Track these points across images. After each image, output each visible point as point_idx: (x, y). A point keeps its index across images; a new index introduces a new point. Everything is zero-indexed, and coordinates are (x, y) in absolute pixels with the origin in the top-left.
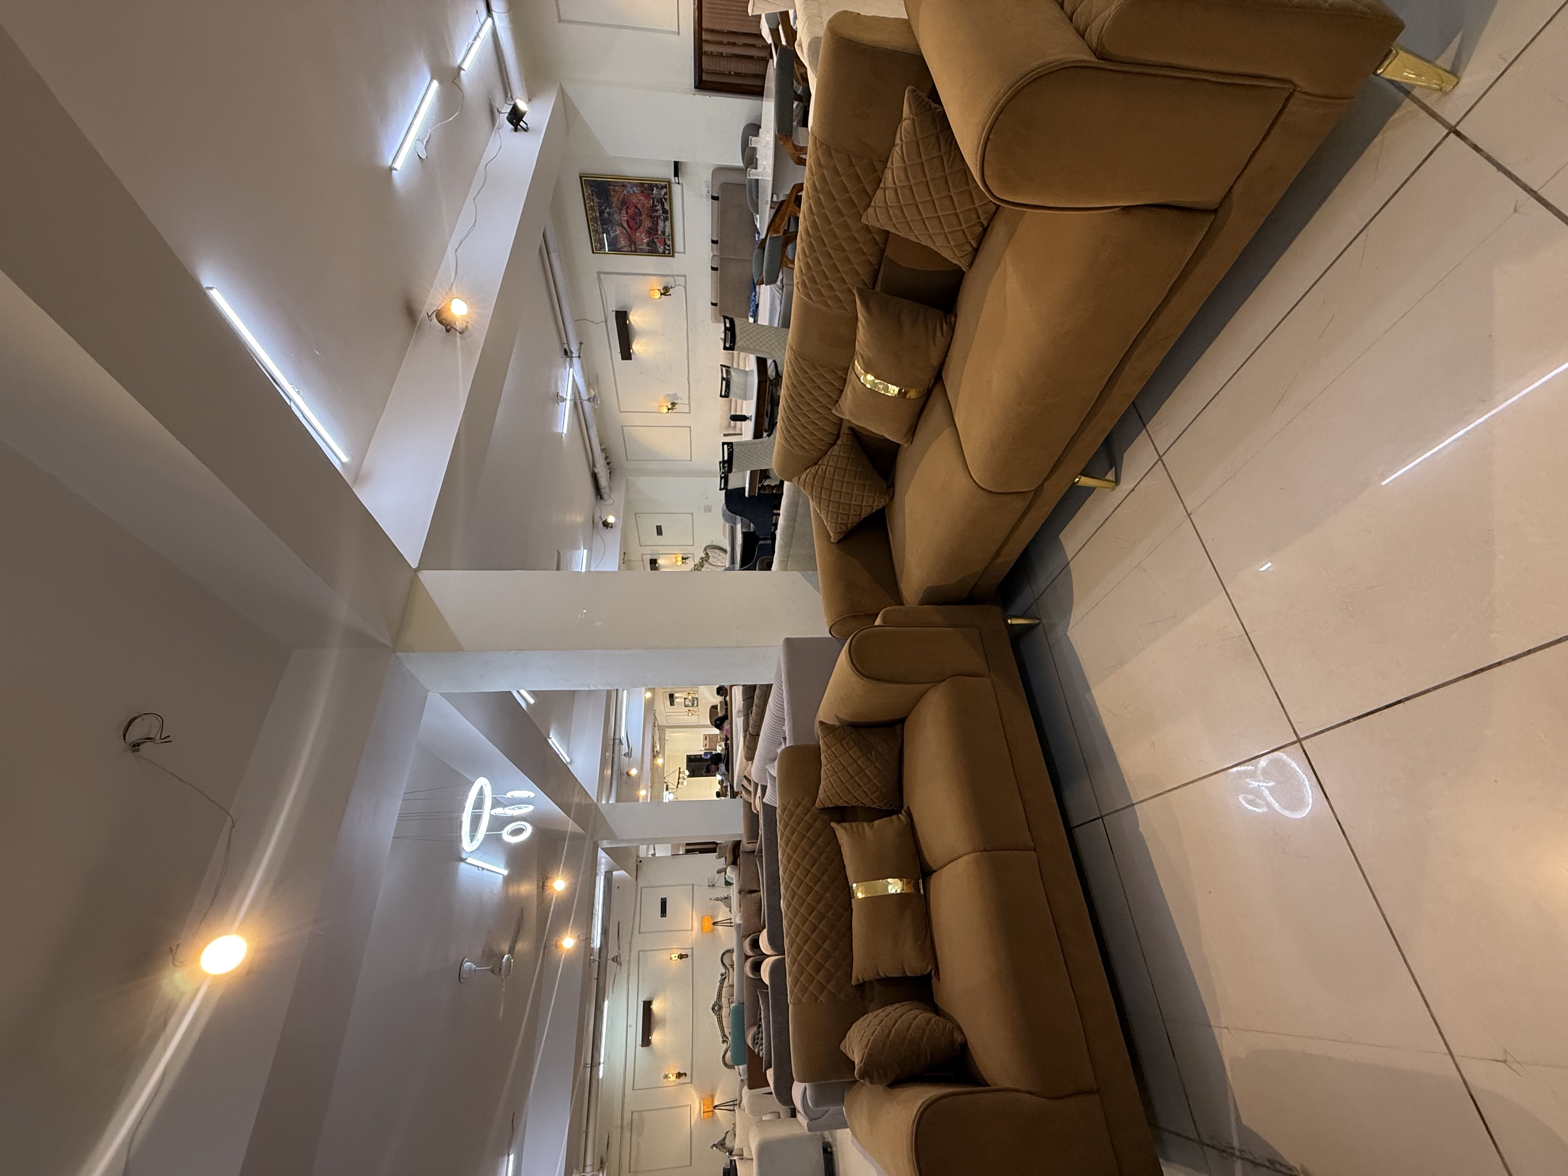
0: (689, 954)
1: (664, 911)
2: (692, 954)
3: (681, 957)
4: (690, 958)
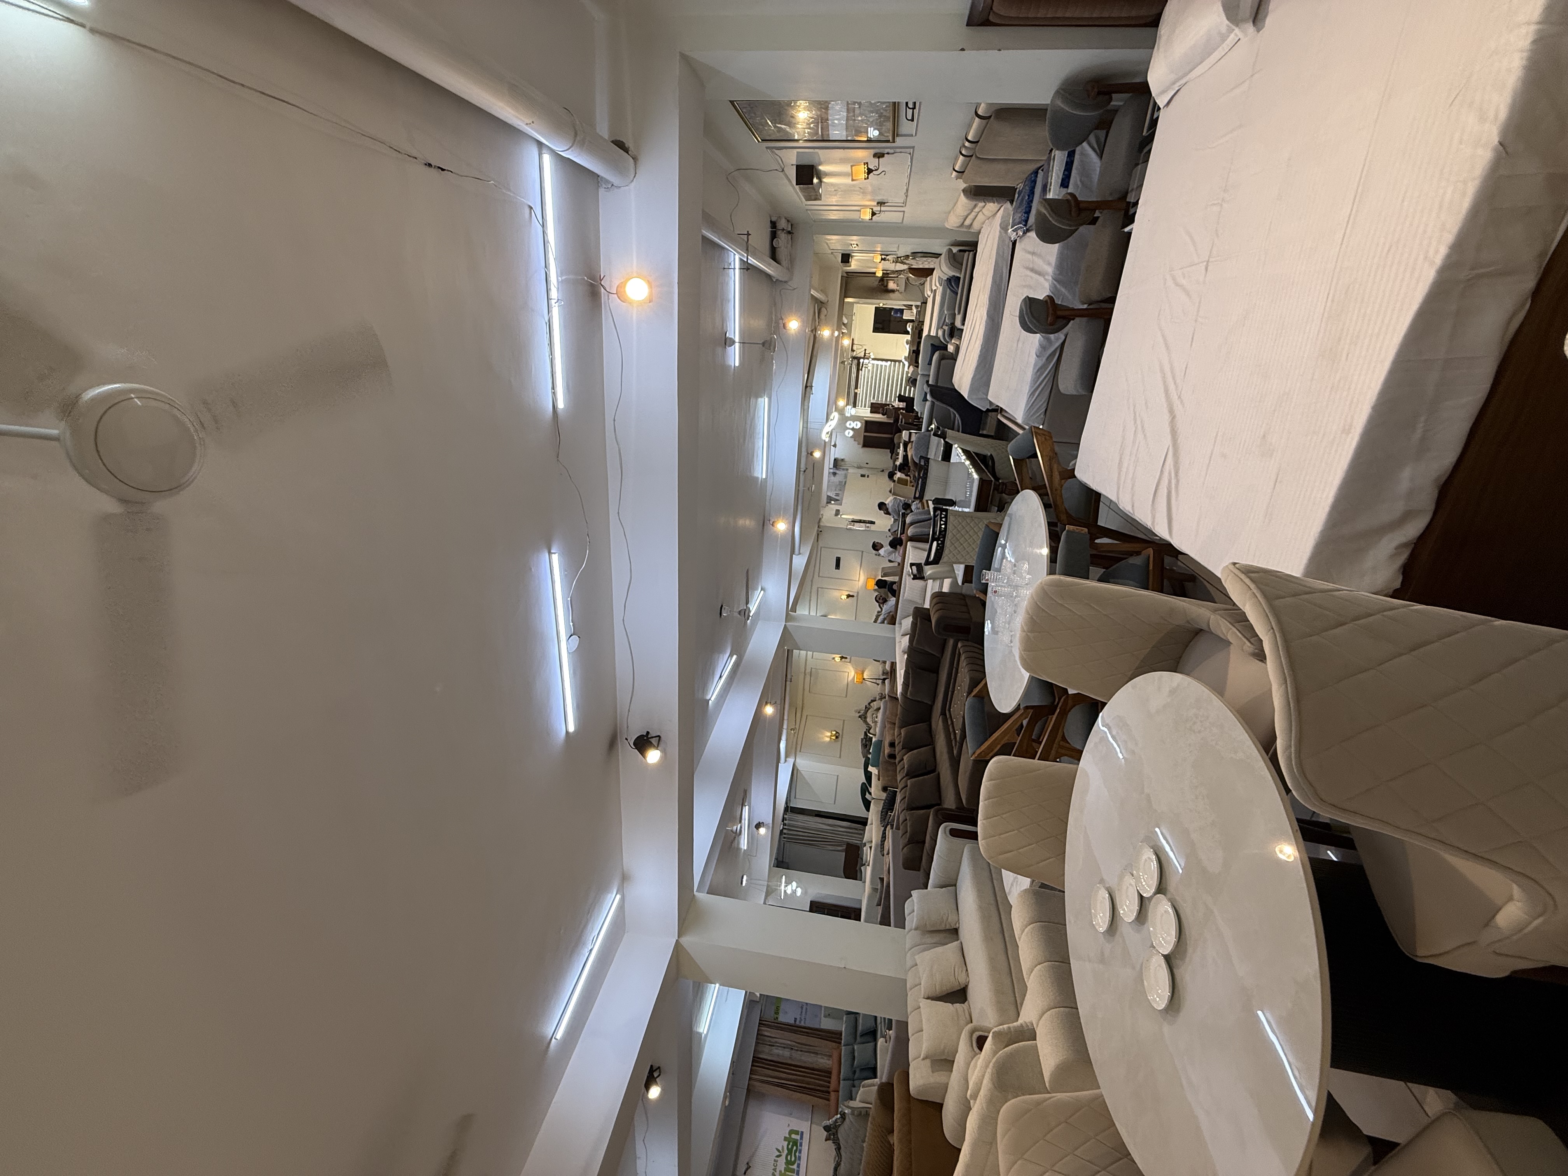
0: (855, 595)
1: (838, 566)
2: (857, 596)
3: (849, 596)
4: (855, 598)
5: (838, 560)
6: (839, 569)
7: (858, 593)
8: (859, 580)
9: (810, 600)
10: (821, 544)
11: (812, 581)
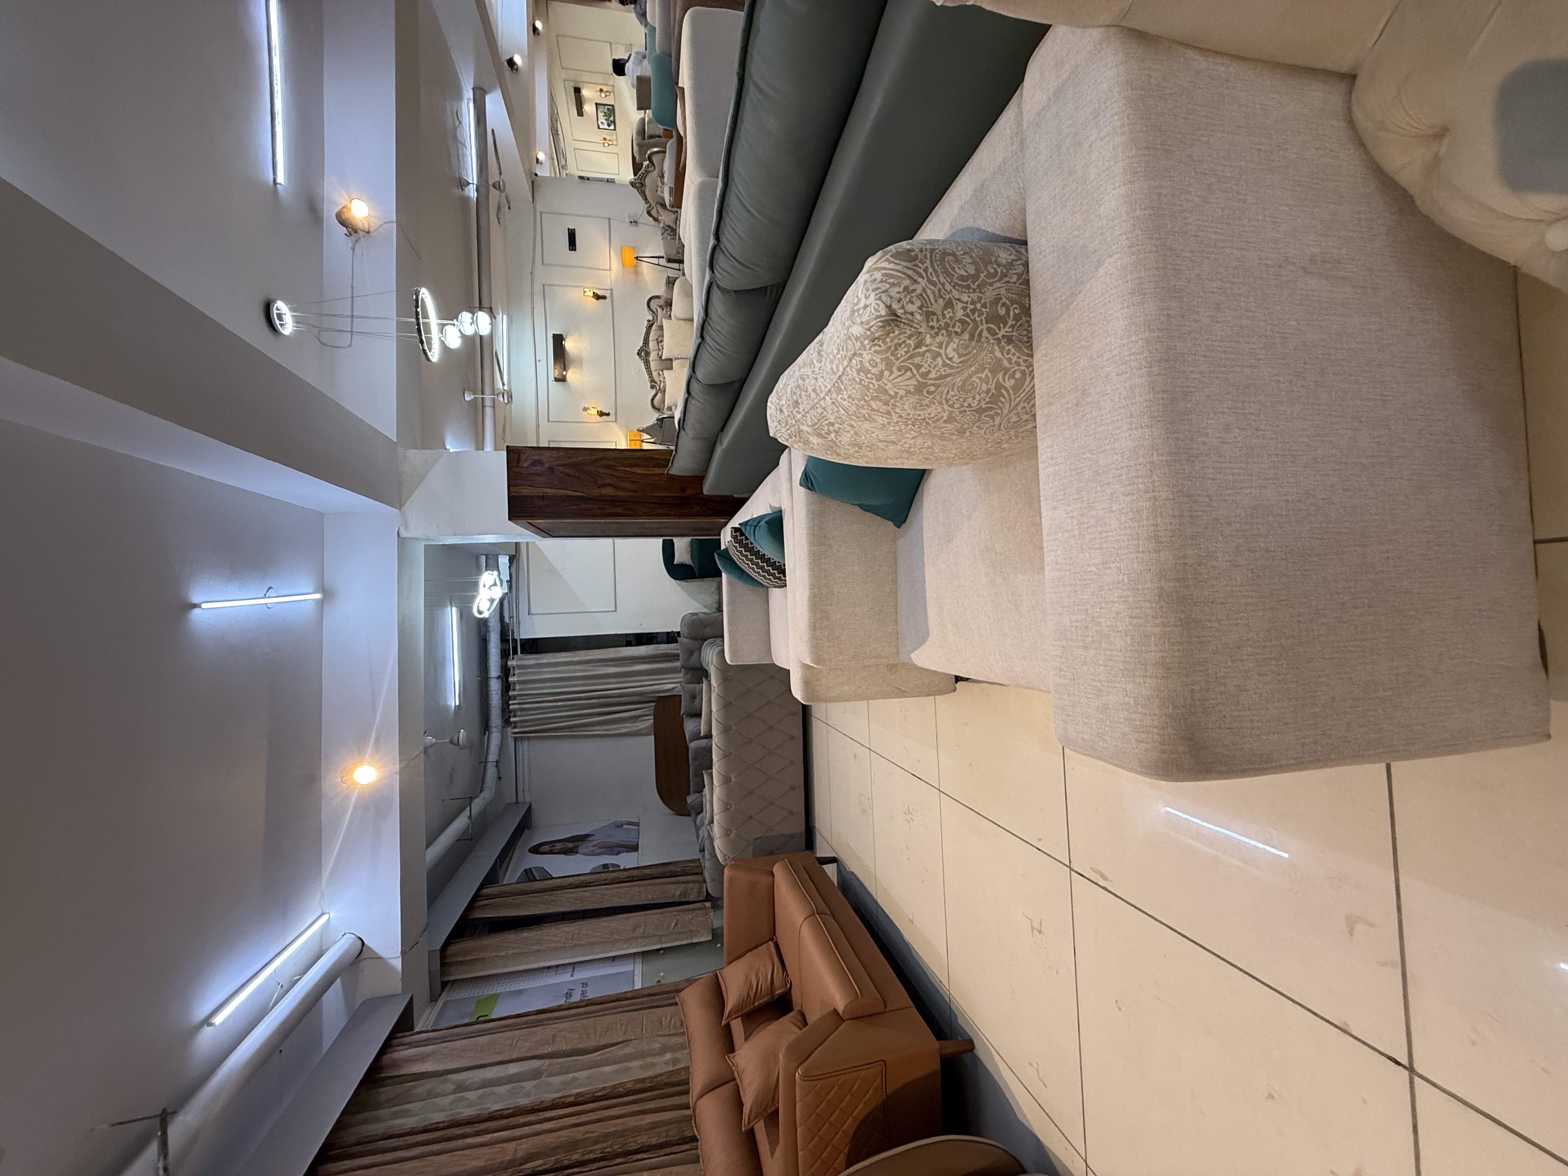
0: (608, 295)
1: (572, 245)
2: (612, 296)
3: (598, 297)
4: (609, 300)
5: (572, 235)
6: (575, 250)
7: (611, 290)
8: (610, 270)
9: (533, 308)
10: (539, 208)
11: (531, 273)
